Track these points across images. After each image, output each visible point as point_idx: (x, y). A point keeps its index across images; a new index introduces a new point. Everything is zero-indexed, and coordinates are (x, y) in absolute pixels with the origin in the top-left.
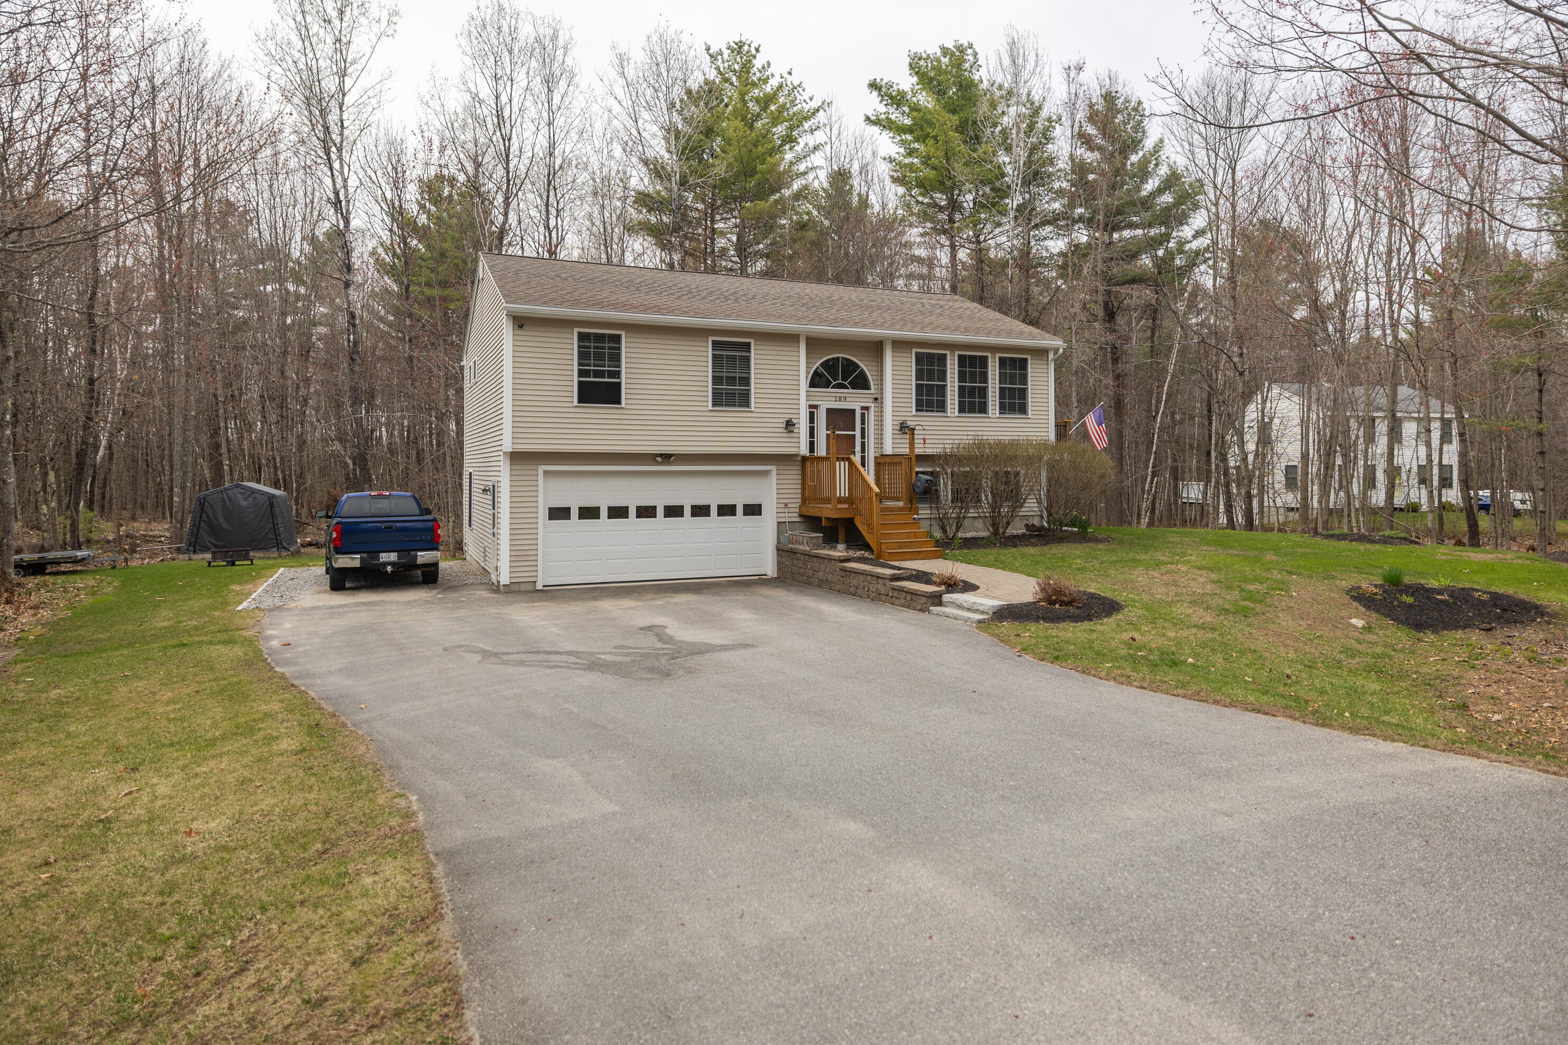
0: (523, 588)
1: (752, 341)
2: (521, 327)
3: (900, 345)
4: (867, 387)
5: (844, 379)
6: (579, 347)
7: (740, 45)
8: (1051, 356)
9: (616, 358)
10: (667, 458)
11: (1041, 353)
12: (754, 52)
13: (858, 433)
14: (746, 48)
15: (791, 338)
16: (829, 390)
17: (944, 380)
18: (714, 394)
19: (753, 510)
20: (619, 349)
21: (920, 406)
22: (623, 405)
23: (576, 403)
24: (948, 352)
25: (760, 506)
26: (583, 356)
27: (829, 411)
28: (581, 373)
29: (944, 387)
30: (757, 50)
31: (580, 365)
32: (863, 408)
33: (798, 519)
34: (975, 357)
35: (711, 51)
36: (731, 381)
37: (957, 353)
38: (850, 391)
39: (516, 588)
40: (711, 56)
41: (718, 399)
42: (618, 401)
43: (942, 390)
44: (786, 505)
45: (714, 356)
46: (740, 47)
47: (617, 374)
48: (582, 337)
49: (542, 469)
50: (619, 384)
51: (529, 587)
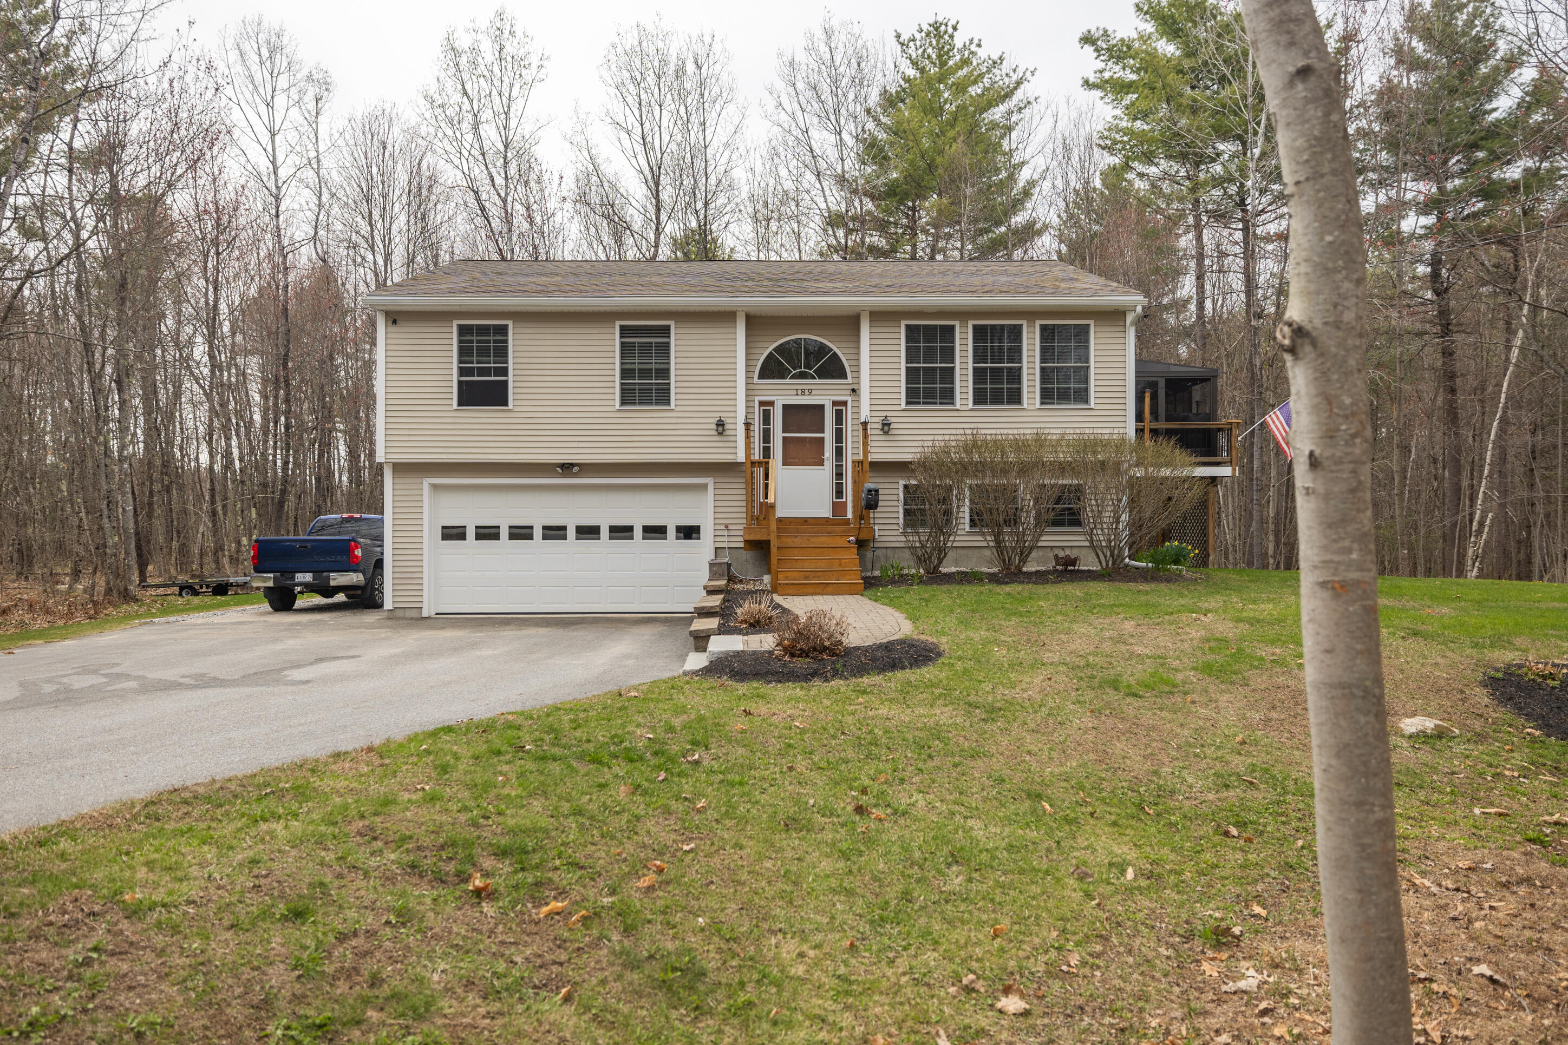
0: (409, 614)
1: (672, 323)
2: (395, 322)
3: (882, 317)
4: (843, 375)
5: (808, 366)
6: (460, 342)
7: (936, 26)
8: (1130, 318)
9: (502, 352)
10: (566, 468)
11: (1114, 316)
12: (950, 30)
13: (828, 435)
14: (943, 28)
15: (725, 317)
16: (788, 381)
17: (952, 361)
18: (623, 391)
19: (689, 532)
20: (506, 341)
21: (913, 397)
22: (510, 406)
23: (455, 406)
24: (957, 324)
25: (699, 527)
26: (464, 352)
27: (786, 407)
28: (462, 372)
29: (952, 370)
30: (955, 28)
31: (460, 362)
32: (835, 403)
33: (742, 545)
34: (1002, 326)
35: (901, 40)
36: (645, 373)
37: (971, 323)
38: (818, 381)
39: (400, 613)
40: (903, 44)
41: (628, 397)
42: (505, 403)
43: (949, 374)
44: (726, 526)
45: (623, 345)
46: (937, 29)
47: (504, 372)
48: (463, 330)
49: (427, 482)
50: (506, 382)
51: (414, 614)
